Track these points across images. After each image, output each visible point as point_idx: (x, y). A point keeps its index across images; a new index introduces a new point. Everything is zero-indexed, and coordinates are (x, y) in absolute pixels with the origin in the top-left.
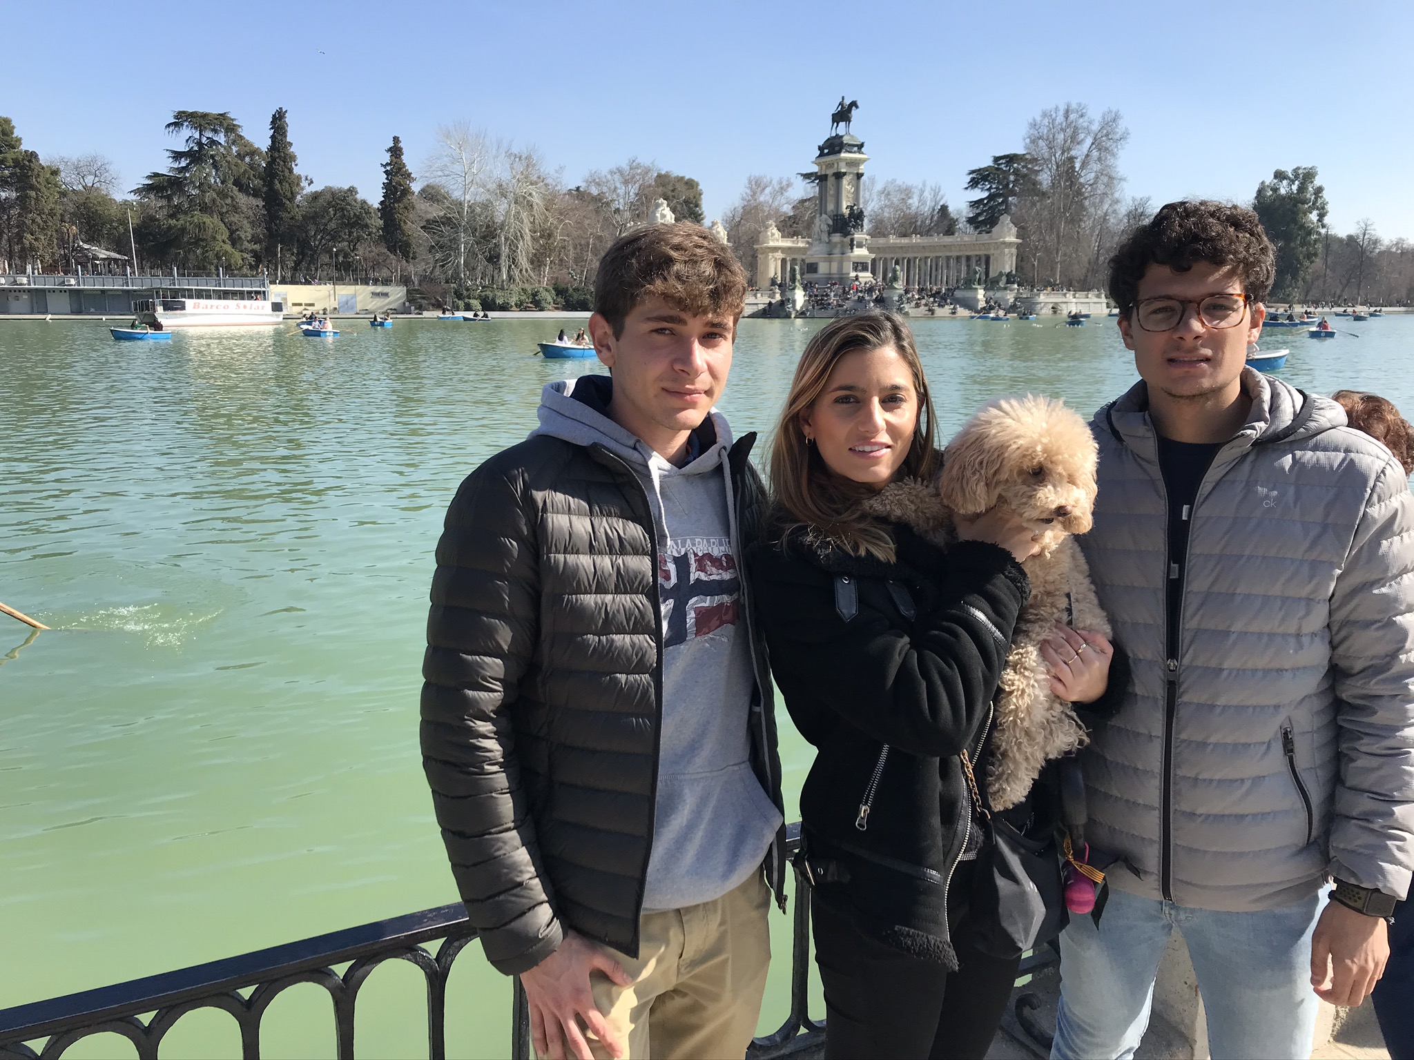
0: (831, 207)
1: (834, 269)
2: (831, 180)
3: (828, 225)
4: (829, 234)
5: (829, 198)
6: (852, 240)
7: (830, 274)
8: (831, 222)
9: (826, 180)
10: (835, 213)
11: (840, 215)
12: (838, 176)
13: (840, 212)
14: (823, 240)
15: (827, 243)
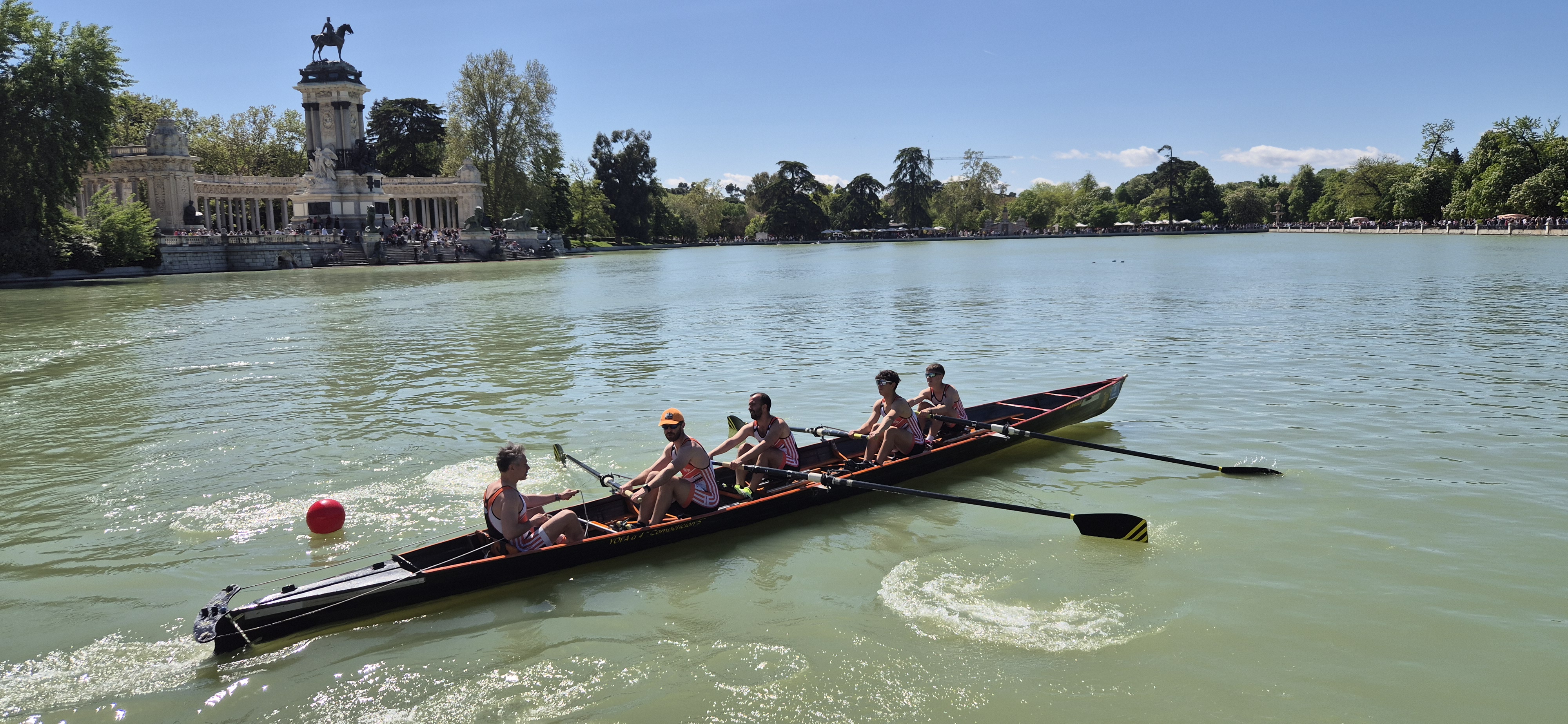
1: (351, 210)
2: (327, 111)
7: (342, 215)
8: (336, 158)
9: (317, 110)
10: (340, 147)
11: (346, 150)
12: (340, 106)
13: (348, 145)
14: (329, 177)
15: (334, 180)
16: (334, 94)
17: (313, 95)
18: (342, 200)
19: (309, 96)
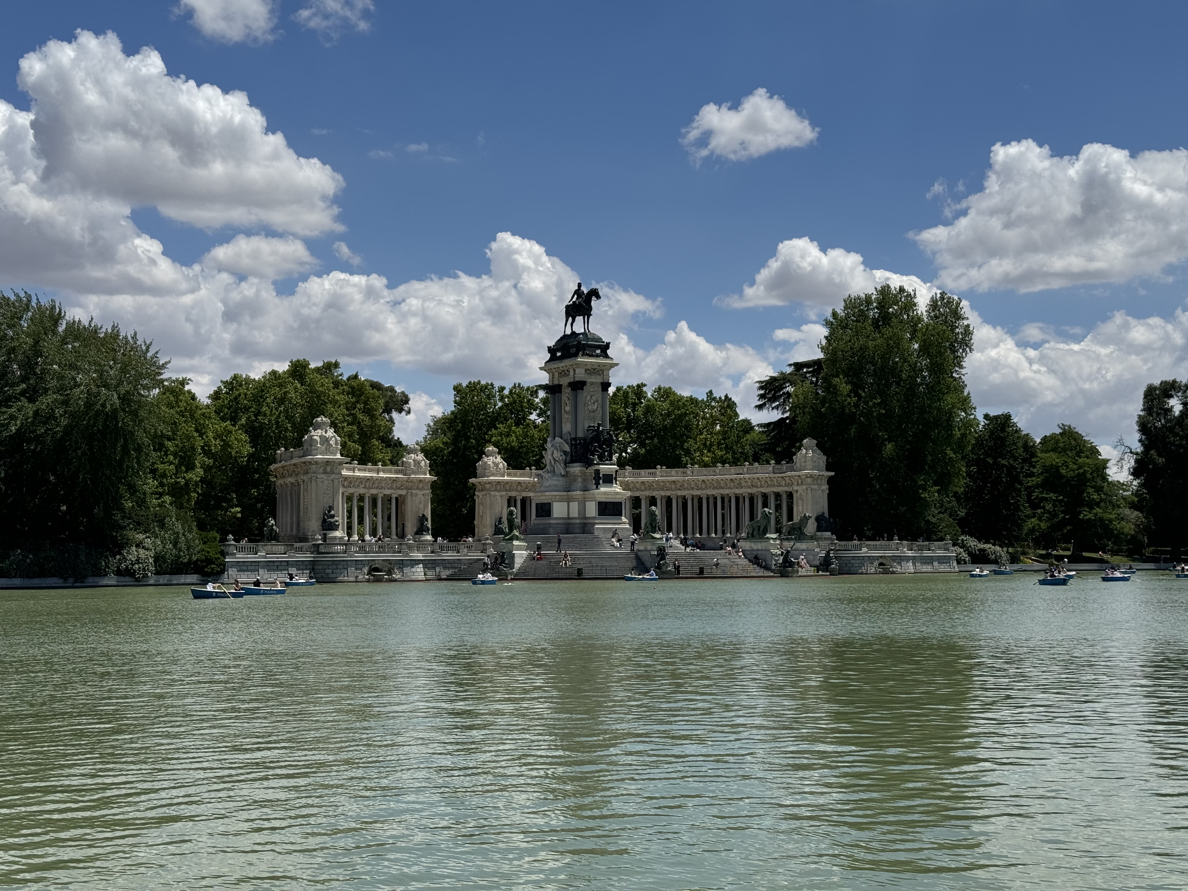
0: (567, 427)
1: (575, 512)
2: (567, 392)
3: (565, 453)
4: (566, 464)
5: (565, 416)
6: (597, 472)
7: (569, 518)
8: (567, 448)
9: (560, 392)
10: (573, 436)
11: (580, 439)
12: (578, 386)
13: (580, 434)
14: (557, 472)
15: (563, 476)
16: (572, 373)
17: (556, 374)
18: (569, 500)
19: (553, 378)
